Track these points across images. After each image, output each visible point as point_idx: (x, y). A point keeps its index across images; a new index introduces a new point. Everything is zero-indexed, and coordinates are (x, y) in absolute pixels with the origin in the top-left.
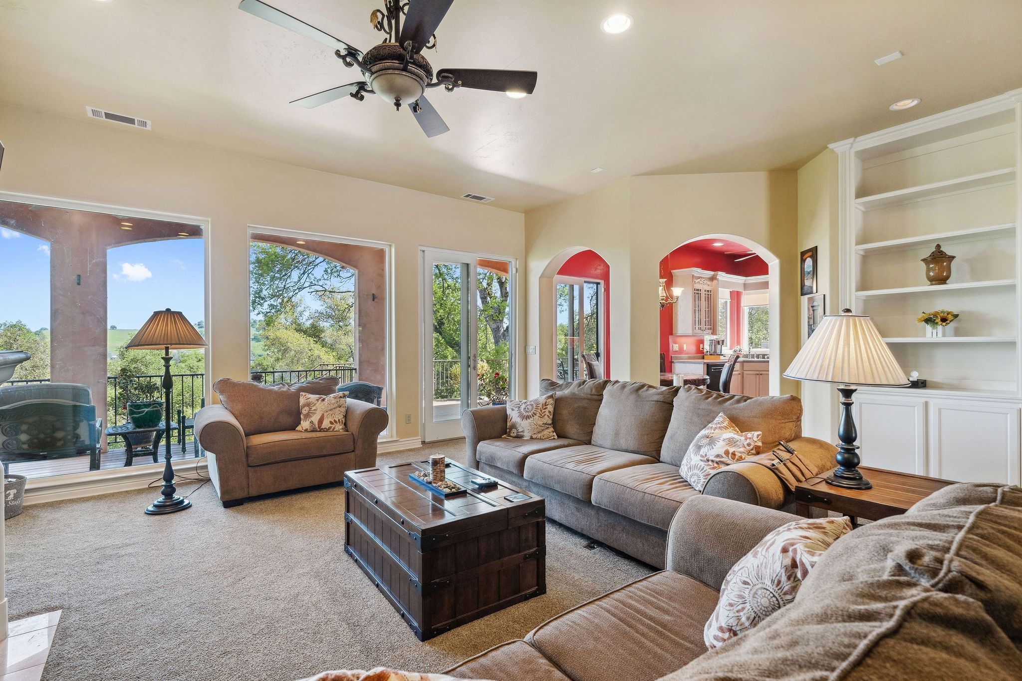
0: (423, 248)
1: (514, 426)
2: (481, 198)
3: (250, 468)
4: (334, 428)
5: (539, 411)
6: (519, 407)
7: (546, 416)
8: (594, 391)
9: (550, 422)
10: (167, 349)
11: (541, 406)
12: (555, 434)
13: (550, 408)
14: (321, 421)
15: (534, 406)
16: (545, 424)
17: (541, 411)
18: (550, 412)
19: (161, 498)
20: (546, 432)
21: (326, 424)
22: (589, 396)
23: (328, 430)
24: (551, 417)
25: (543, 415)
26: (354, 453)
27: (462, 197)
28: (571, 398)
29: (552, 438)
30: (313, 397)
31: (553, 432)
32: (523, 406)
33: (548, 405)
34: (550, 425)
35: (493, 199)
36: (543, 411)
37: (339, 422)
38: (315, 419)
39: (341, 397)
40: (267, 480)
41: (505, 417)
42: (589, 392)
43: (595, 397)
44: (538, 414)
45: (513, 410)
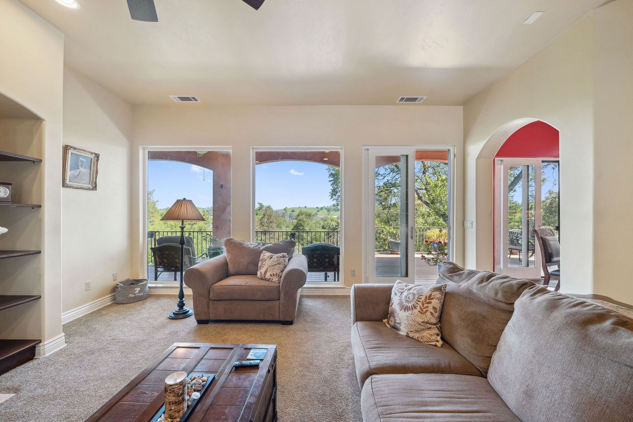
0: (367, 147)
1: (392, 314)
2: (414, 100)
3: (210, 302)
4: (272, 280)
5: (420, 304)
6: (402, 293)
7: (428, 313)
8: (500, 296)
9: (434, 321)
10: (183, 222)
11: (423, 298)
12: (439, 338)
13: (436, 303)
14: (265, 273)
15: (416, 297)
16: (427, 323)
17: (423, 305)
18: (434, 308)
19: (177, 308)
20: (426, 334)
21: (268, 276)
22: (493, 302)
23: (268, 280)
24: (436, 315)
25: (424, 310)
26: (278, 301)
27: (398, 102)
28: (466, 298)
29: (434, 343)
30: (268, 254)
31: (438, 335)
32: (405, 294)
33: (433, 299)
34: (434, 324)
35: (425, 97)
36: (425, 305)
37: (276, 276)
38: (263, 270)
39: (281, 257)
40: (220, 310)
41: (388, 301)
42: (492, 294)
43: (503, 306)
44: (418, 309)
45: (396, 294)
